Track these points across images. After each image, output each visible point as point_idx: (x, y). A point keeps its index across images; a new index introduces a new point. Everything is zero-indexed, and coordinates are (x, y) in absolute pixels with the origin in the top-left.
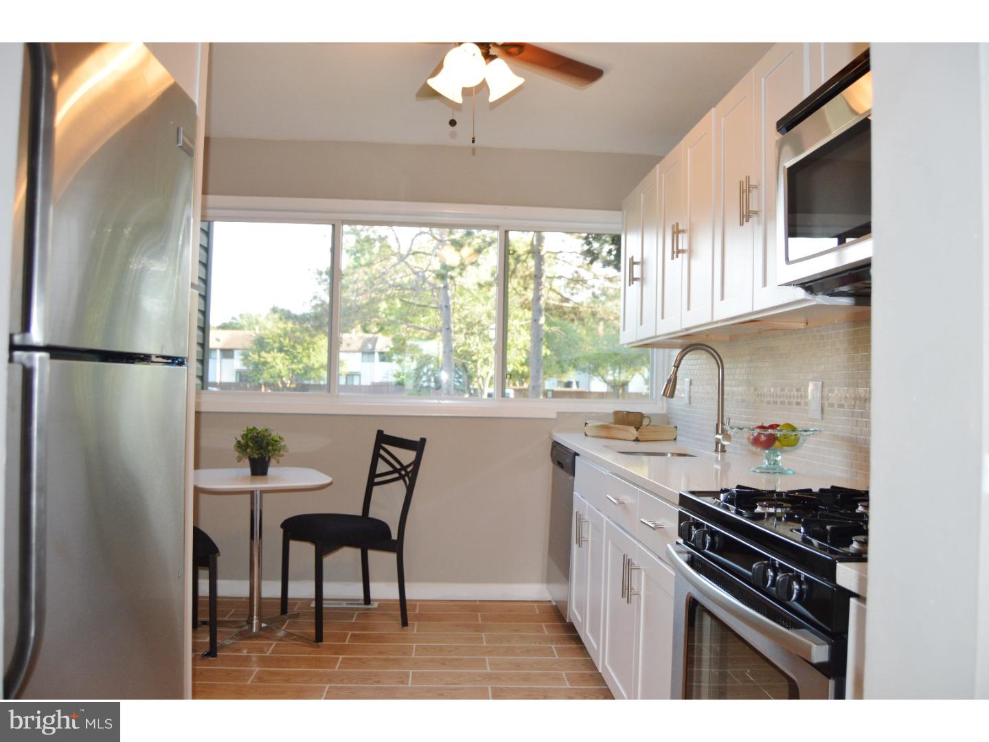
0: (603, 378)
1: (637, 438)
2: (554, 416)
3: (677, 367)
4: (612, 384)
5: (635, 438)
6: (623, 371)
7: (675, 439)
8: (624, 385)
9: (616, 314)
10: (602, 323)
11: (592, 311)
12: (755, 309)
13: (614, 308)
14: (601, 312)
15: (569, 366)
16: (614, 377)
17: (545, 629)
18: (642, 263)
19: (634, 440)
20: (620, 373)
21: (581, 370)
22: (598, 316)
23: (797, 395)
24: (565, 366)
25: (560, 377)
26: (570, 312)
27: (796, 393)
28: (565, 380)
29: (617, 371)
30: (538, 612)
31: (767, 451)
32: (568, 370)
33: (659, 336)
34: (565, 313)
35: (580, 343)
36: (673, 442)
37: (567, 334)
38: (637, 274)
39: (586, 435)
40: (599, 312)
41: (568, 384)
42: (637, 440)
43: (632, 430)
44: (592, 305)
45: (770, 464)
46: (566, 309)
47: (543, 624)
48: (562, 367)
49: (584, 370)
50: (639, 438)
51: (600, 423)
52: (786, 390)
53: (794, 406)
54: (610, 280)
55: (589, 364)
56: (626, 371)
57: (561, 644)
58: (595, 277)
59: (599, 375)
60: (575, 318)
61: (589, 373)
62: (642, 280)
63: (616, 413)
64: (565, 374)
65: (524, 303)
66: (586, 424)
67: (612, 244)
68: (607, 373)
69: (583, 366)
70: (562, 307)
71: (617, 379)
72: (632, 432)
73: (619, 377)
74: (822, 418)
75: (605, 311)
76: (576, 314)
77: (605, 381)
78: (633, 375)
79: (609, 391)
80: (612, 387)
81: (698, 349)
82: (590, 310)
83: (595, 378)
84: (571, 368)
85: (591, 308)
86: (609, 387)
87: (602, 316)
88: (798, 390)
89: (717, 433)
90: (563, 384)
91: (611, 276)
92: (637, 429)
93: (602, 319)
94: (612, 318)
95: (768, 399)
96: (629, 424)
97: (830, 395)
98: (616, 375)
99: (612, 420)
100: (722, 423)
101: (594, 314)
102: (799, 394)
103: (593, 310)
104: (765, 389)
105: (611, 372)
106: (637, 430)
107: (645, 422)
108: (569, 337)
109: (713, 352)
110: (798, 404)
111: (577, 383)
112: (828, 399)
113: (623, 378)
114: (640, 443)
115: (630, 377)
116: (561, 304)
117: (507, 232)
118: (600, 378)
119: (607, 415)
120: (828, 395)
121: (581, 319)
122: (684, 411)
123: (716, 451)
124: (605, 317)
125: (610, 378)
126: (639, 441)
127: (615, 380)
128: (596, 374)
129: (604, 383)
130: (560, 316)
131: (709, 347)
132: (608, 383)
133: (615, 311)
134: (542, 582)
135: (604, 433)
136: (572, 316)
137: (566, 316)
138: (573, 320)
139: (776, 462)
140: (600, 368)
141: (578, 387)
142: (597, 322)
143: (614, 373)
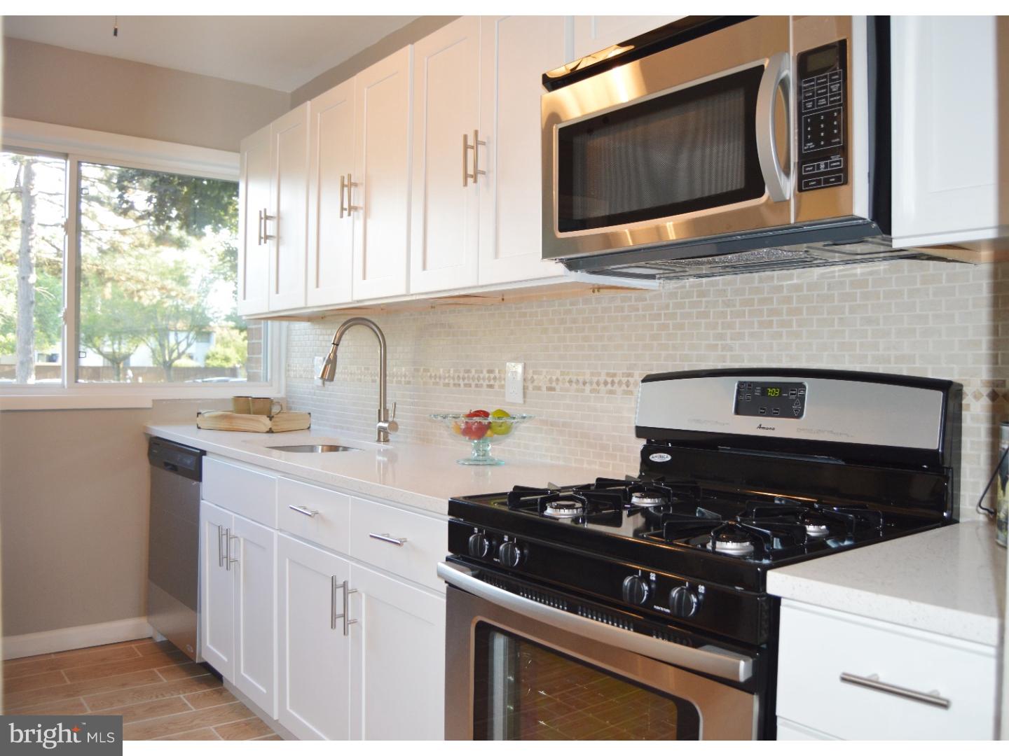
0: (98, 349)
1: (270, 429)
2: (149, 405)
3: (337, 345)
4: (111, 357)
5: (268, 430)
6: (124, 341)
7: (309, 428)
8: (126, 357)
9: (128, 274)
10: (109, 284)
11: (98, 270)
12: (480, 284)
13: (126, 266)
14: (110, 271)
16: (113, 349)
17: (160, 675)
18: (279, 218)
19: (268, 432)
20: (120, 344)
22: (106, 276)
23: (489, 377)
25: (43, 349)
27: (487, 375)
28: (49, 351)
29: (117, 342)
30: (141, 655)
31: (476, 441)
33: (309, 308)
34: (60, 271)
36: (307, 430)
38: (269, 230)
39: (199, 428)
40: (108, 271)
41: (53, 358)
42: (271, 431)
43: (263, 419)
44: (97, 262)
45: (478, 455)
47: (155, 670)
50: (274, 428)
51: (220, 413)
52: (473, 371)
53: (485, 389)
54: (123, 232)
56: (128, 342)
57: (191, 691)
58: (102, 227)
59: (94, 346)
62: (278, 238)
63: (236, 399)
66: (199, 414)
67: (152, 191)
68: (104, 343)
70: (57, 262)
71: (117, 351)
72: (265, 422)
73: (119, 349)
74: (525, 402)
75: (114, 270)
77: (101, 353)
78: (137, 347)
79: (106, 365)
80: (109, 359)
81: (359, 324)
82: (95, 268)
83: (87, 349)
85: (97, 265)
86: (106, 361)
87: (111, 276)
88: (490, 371)
89: (380, 421)
90: (46, 357)
91: (121, 228)
92: (271, 418)
93: (110, 279)
94: (123, 278)
95: (447, 381)
96: (258, 413)
97: (535, 377)
98: (116, 346)
99: (231, 407)
100: (385, 408)
101: (100, 273)
102: (492, 376)
103: (99, 268)
104: (441, 370)
105: (110, 343)
106: (271, 420)
107: (276, 408)
109: (374, 327)
110: (491, 386)
112: (533, 382)
113: (124, 350)
114: (274, 435)
115: (133, 348)
116: (56, 259)
118: (95, 350)
119: (223, 401)
120: (532, 377)
122: (314, 394)
123: (379, 440)
124: (116, 277)
125: (107, 349)
126: (272, 432)
127: (114, 352)
128: (90, 345)
129: (100, 356)
131: (370, 321)
132: (105, 356)
133: (127, 271)
134: (139, 615)
135: (224, 424)
139: (485, 453)
140: (96, 338)
142: (103, 284)
143: (113, 344)
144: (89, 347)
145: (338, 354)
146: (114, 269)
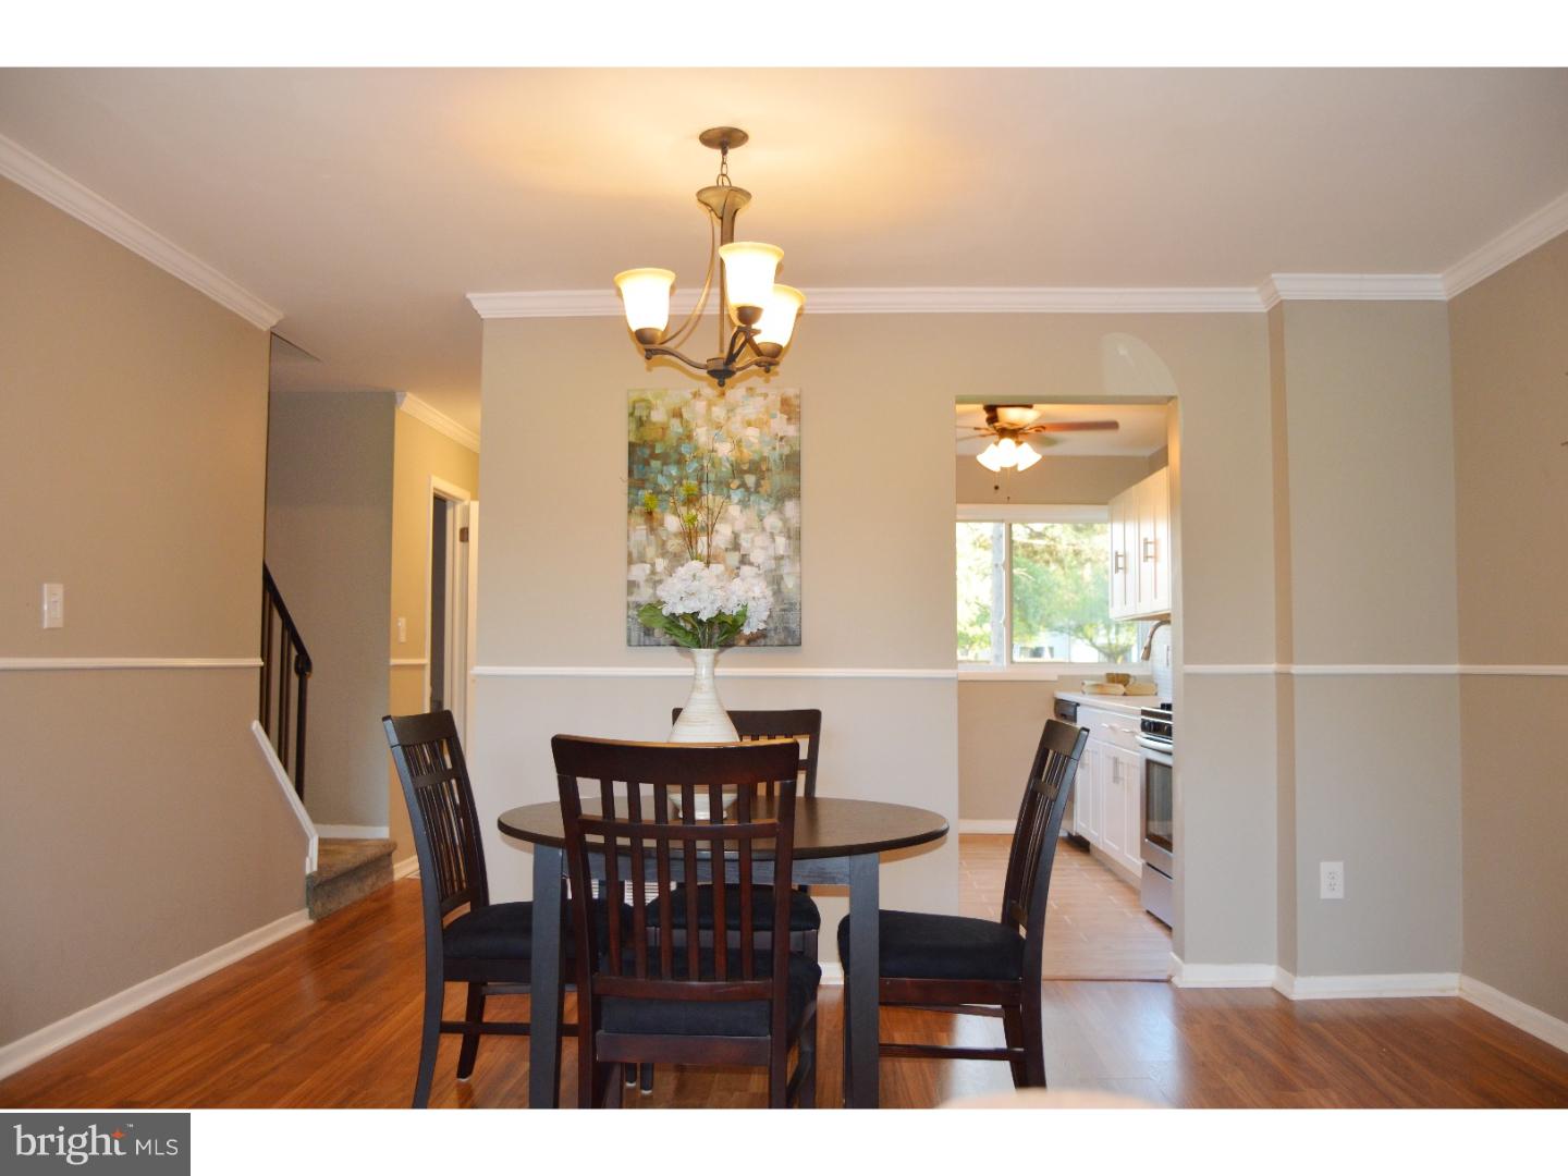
0: (1091, 640)
1: (1125, 692)
3: (1151, 637)
4: (1107, 651)
5: (1121, 692)
7: (1156, 694)
10: (1088, 565)
11: (1074, 551)
14: (1088, 551)
15: (1039, 624)
18: (1125, 556)
19: (1121, 694)
20: (1117, 633)
21: (1056, 630)
22: (1083, 557)
24: (1035, 625)
25: (1024, 641)
26: (1043, 552)
28: (1033, 644)
32: (1039, 630)
33: (1142, 614)
34: (1035, 553)
35: (1056, 589)
36: (1154, 696)
37: (1036, 578)
38: (1121, 564)
39: (1084, 693)
41: (1037, 652)
42: (1125, 694)
43: (1121, 686)
46: (1037, 548)
48: (1030, 626)
49: (1061, 630)
50: (1127, 693)
51: (1095, 683)
55: (1069, 619)
56: (1128, 630)
59: (1086, 637)
60: (1051, 559)
61: (1069, 633)
62: (1125, 569)
63: (1108, 675)
64: (1033, 637)
65: (978, 540)
66: (1083, 684)
68: (1097, 633)
69: (1061, 624)
70: (1032, 545)
71: (1114, 642)
72: (1121, 688)
76: (1051, 554)
77: (1094, 645)
82: (1071, 547)
83: (1079, 641)
84: (1041, 628)
85: (1073, 545)
86: (1102, 656)
90: (1028, 652)
92: (1125, 686)
93: (1089, 560)
96: (1119, 682)
98: (1112, 635)
99: (1105, 680)
101: (1077, 553)
103: (1076, 548)
105: (1104, 632)
107: (1132, 681)
108: (1039, 581)
111: (1051, 649)
114: (1127, 697)
116: (1031, 541)
117: (1010, 525)
118: (1086, 641)
119: (1101, 676)
121: (1060, 562)
122: (1159, 671)
125: (1101, 640)
127: (1110, 644)
128: (1080, 635)
129: (1093, 649)
130: (1028, 557)
132: (1100, 649)
135: (1097, 690)
136: (1046, 556)
137: (1038, 557)
138: (1047, 562)
140: (1087, 628)
141: (1052, 655)
142: (1082, 564)
143: (1108, 633)
144: (1078, 637)
145: (1153, 643)
146: (1091, 549)
